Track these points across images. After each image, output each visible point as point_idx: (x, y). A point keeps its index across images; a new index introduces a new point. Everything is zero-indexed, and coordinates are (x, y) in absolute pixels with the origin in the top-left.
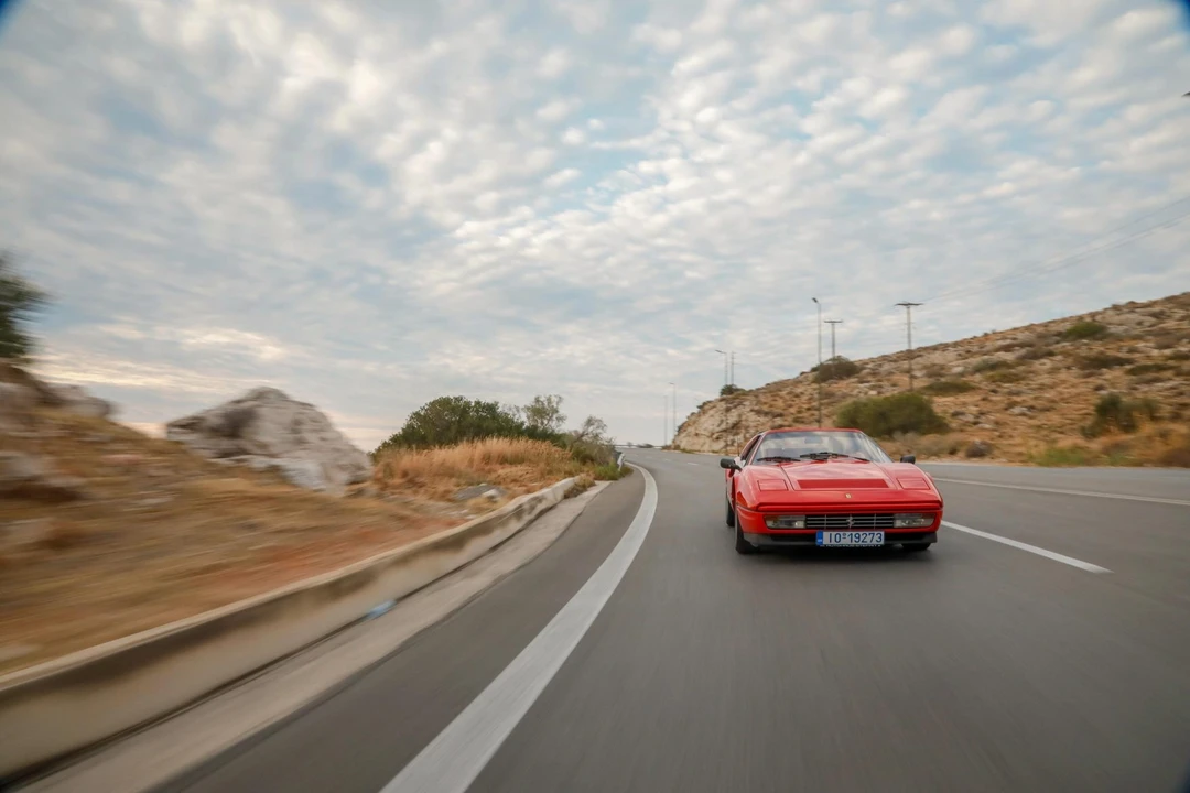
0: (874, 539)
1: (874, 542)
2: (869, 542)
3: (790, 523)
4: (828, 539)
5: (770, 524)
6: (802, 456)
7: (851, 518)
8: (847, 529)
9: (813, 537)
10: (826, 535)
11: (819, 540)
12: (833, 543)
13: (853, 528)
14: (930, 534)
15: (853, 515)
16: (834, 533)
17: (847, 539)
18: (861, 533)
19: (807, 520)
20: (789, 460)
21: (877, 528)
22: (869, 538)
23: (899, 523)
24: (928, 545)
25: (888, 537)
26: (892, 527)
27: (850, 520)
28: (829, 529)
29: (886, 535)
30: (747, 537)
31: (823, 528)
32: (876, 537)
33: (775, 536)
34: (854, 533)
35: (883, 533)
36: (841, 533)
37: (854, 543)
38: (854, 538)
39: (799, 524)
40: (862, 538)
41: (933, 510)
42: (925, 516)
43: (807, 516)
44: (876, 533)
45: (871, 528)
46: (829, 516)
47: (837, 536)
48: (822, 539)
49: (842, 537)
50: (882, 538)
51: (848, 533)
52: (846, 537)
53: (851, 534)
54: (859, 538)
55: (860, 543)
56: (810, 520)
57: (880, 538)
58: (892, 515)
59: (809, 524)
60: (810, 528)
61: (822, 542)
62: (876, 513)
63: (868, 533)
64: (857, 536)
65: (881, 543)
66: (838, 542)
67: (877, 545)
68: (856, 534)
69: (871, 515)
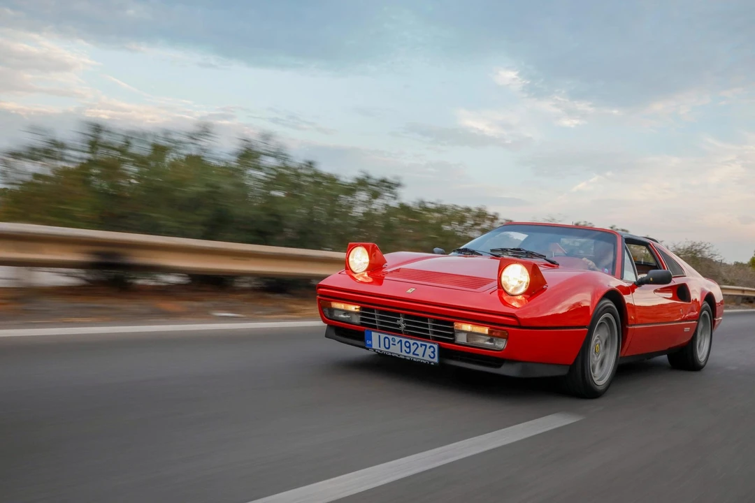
0: (426, 352)
1: (427, 358)
2: (420, 357)
4: (377, 341)
7: (401, 319)
8: (397, 333)
9: (362, 337)
10: (375, 335)
11: (369, 342)
12: (383, 348)
13: (404, 333)
15: (406, 316)
16: (383, 336)
17: (397, 346)
18: (412, 342)
21: (436, 339)
22: (420, 351)
23: (462, 338)
25: (443, 353)
26: (449, 341)
27: (401, 321)
28: (383, 330)
29: (440, 348)
31: (375, 327)
32: (429, 351)
34: (404, 340)
35: (436, 346)
36: (390, 337)
37: (404, 353)
38: (404, 348)
39: (357, 320)
40: (413, 348)
42: (496, 334)
43: (363, 309)
44: (429, 345)
45: (428, 337)
46: (381, 312)
47: (387, 340)
48: (371, 340)
49: (391, 342)
50: (436, 353)
51: (397, 339)
52: (396, 343)
53: (401, 341)
54: (409, 347)
55: (411, 355)
56: (362, 314)
57: (433, 352)
58: (452, 324)
59: (362, 319)
60: (362, 325)
61: (371, 345)
62: (430, 318)
63: (419, 343)
64: (408, 345)
65: (436, 360)
66: (388, 348)
67: (430, 362)
68: (406, 342)
69: (425, 319)
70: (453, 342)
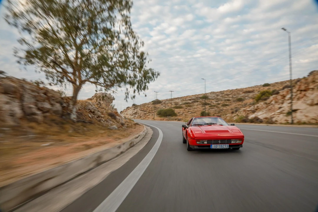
0: (226, 146)
1: (226, 147)
3: (203, 142)
4: (213, 147)
5: (198, 143)
6: (205, 124)
7: (220, 141)
8: (218, 144)
9: (209, 146)
10: (213, 145)
11: (211, 147)
12: (215, 148)
13: (220, 144)
14: (240, 145)
17: (219, 147)
18: (222, 145)
19: (208, 141)
20: (201, 125)
21: (227, 144)
22: (225, 146)
23: (232, 142)
24: (239, 148)
25: (230, 146)
26: (231, 143)
28: (214, 144)
30: (191, 146)
32: (227, 146)
33: (199, 146)
34: (221, 145)
35: (228, 145)
36: (217, 145)
37: (221, 148)
38: (221, 146)
39: (206, 143)
41: (241, 138)
42: (240, 140)
43: (208, 140)
45: (225, 143)
46: (214, 140)
58: (231, 140)
59: (208, 143)
65: (228, 147)
69: (225, 140)
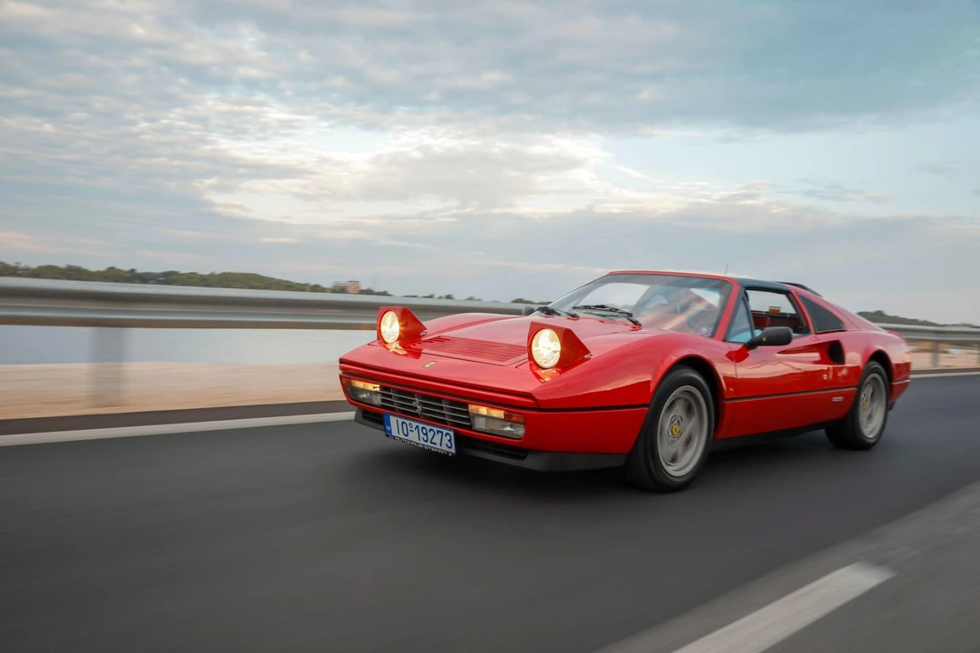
0: (442, 441)
1: (444, 448)
2: (438, 446)
4: (396, 427)
7: (418, 400)
8: (414, 416)
9: (382, 422)
10: (393, 419)
11: (388, 428)
12: (401, 436)
13: (420, 418)
15: (424, 397)
16: (401, 420)
17: (415, 433)
18: (428, 428)
21: (447, 424)
22: (437, 439)
23: (481, 423)
25: (460, 440)
26: (467, 428)
27: (417, 402)
28: (396, 412)
29: (456, 434)
31: (393, 410)
32: (446, 439)
34: (421, 426)
35: (452, 433)
36: (408, 422)
37: (421, 442)
38: (422, 436)
39: (377, 400)
40: (430, 435)
42: (512, 419)
44: (445, 432)
45: (444, 422)
46: (400, 392)
47: (404, 425)
48: (390, 425)
49: (409, 428)
50: (453, 441)
51: (415, 424)
52: (413, 429)
53: (417, 427)
54: (426, 434)
55: (429, 444)
56: (383, 395)
57: (450, 441)
58: (466, 405)
59: (383, 400)
60: (383, 407)
61: (391, 432)
62: (444, 399)
63: (435, 429)
64: (424, 430)
65: (453, 450)
66: (407, 435)
67: (448, 453)
68: (423, 428)
69: (439, 400)
70: (470, 428)
